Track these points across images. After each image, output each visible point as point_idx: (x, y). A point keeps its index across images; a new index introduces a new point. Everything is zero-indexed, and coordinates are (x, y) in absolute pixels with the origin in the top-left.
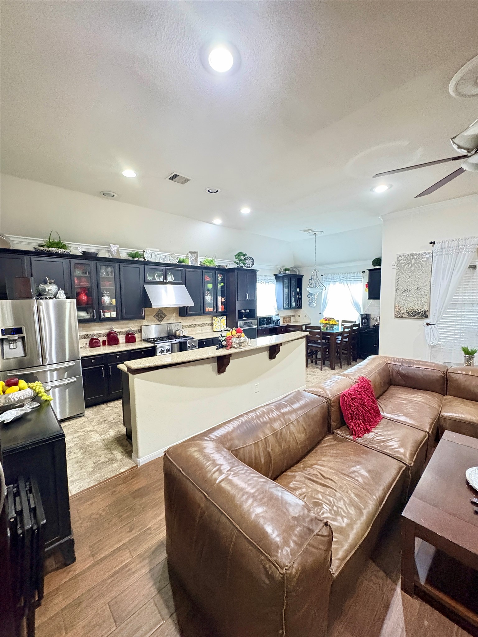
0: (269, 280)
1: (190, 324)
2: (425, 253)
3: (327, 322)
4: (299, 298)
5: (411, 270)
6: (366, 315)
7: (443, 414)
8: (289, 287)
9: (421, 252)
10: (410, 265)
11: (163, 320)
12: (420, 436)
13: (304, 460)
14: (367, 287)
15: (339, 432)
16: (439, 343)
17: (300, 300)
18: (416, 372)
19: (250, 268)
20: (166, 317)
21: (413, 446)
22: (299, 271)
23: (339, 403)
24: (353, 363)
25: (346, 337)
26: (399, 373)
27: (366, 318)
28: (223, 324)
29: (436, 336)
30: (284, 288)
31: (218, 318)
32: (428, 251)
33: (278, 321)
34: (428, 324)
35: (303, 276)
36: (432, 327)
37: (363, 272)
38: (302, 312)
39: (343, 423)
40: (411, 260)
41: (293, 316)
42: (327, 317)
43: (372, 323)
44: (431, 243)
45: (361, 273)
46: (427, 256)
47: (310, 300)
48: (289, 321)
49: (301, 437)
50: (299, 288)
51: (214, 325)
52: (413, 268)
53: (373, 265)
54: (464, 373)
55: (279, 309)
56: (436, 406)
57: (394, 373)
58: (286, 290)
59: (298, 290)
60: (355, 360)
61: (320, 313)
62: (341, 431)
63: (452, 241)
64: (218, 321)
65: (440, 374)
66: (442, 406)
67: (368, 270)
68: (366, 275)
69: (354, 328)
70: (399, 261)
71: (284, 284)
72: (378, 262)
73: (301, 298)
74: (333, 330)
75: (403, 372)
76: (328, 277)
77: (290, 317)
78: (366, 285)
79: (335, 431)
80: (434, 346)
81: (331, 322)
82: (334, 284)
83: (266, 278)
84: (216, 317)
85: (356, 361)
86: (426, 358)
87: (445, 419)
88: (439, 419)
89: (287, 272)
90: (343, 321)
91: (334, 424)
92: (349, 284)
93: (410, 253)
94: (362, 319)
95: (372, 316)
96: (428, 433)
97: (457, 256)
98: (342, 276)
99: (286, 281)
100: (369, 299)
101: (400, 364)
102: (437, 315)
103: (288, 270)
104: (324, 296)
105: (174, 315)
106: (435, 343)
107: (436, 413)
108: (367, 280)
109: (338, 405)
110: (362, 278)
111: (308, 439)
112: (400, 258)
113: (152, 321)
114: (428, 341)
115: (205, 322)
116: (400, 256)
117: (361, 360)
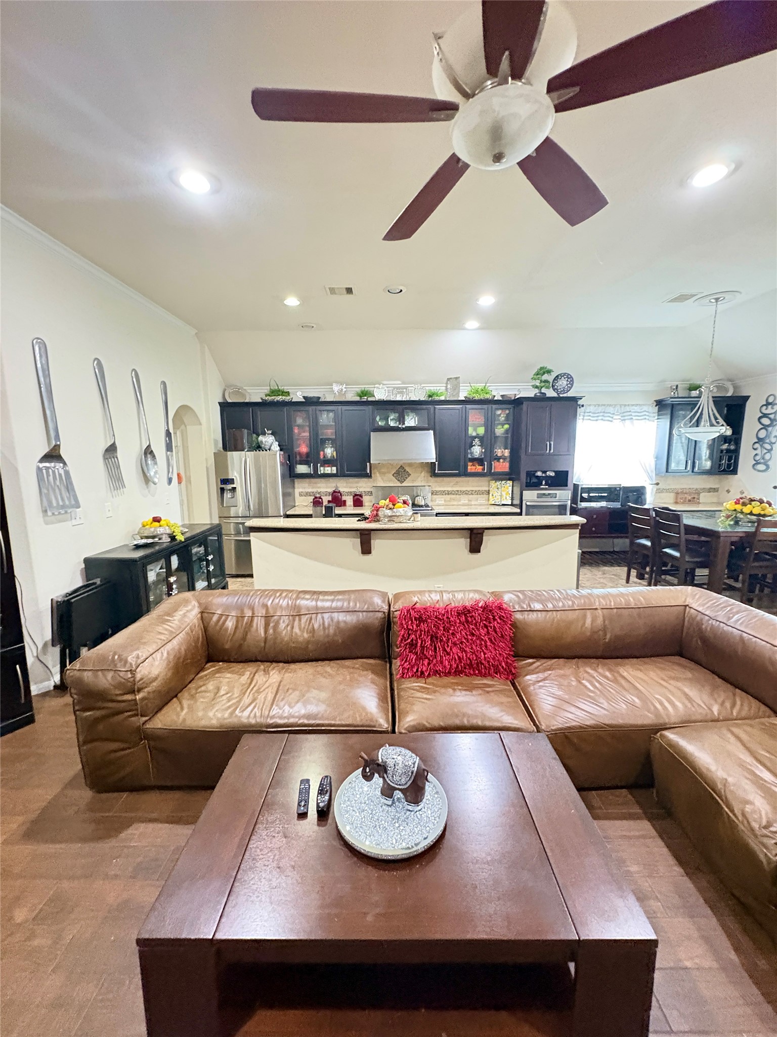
1: (450, 489)
4: (728, 451)
11: (405, 480)
17: (733, 453)
20: (410, 478)
22: (734, 387)
28: (506, 494)
31: (498, 483)
35: (747, 398)
38: (734, 481)
41: (712, 490)
47: (756, 455)
48: (693, 501)
50: (732, 427)
51: (491, 495)
59: (729, 432)
64: (498, 488)
73: (737, 450)
77: (695, 492)
84: (494, 482)
89: (694, 393)
99: (683, 413)
103: (700, 388)
105: (423, 474)
113: (389, 481)
115: (477, 489)
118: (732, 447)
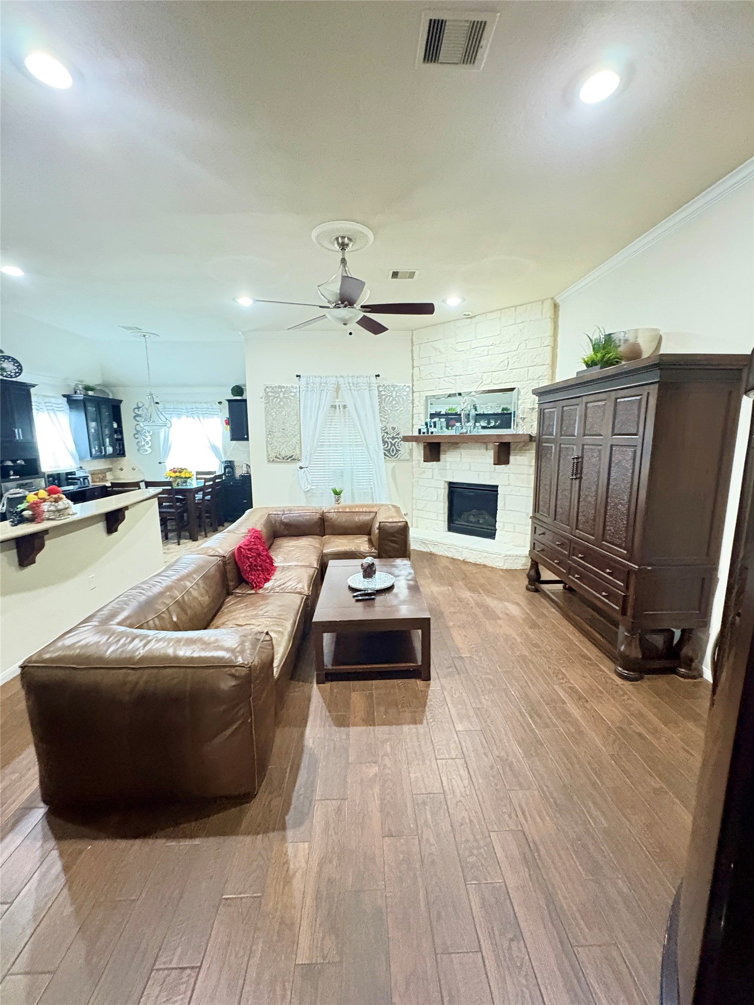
0: (54, 405)
2: (292, 387)
3: (178, 474)
4: (117, 440)
5: (280, 405)
6: (230, 462)
7: (324, 551)
8: (98, 419)
9: (288, 385)
10: (279, 400)
12: (311, 571)
13: (212, 623)
14: (227, 423)
15: (237, 591)
16: (312, 487)
17: (121, 441)
18: (298, 518)
19: (14, 379)
21: (308, 580)
22: (112, 392)
23: (235, 557)
24: (220, 528)
25: (208, 494)
26: (282, 522)
27: (230, 466)
29: (309, 481)
30: (89, 420)
32: (296, 385)
33: (85, 478)
34: (301, 468)
35: (121, 401)
36: (305, 471)
37: (220, 403)
38: (125, 462)
39: (242, 581)
40: (279, 392)
41: (110, 470)
42: (176, 467)
43: (239, 472)
44: (298, 376)
45: (217, 404)
46: (295, 391)
47: (138, 442)
48: (104, 479)
49: (205, 599)
50: (116, 422)
52: (282, 403)
53: (232, 394)
54: (336, 511)
55: (81, 459)
56: (318, 545)
57: (277, 523)
58: (93, 425)
59: (115, 425)
60: (221, 524)
61: (160, 463)
62: (240, 589)
63: (315, 377)
65: (318, 516)
66: (323, 545)
67: (227, 400)
68: (225, 408)
69: (217, 481)
70: (266, 393)
71: (88, 415)
72: (238, 390)
73: (122, 440)
74: (186, 485)
75: (285, 520)
76: (167, 406)
77: (104, 472)
78: (226, 420)
79: (234, 591)
80: (308, 491)
81: (183, 475)
82: (179, 418)
83: (47, 400)
85: (223, 526)
86: (303, 503)
87: (326, 555)
88: (322, 557)
89: (91, 393)
90: (198, 473)
91: (231, 584)
92: (201, 418)
93: (277, 385)
94: (225, 468)
95: (236, 464)
96: (316, 568)
97: (321, 393)
98: (189, 406)
99: (91, 409)
100: (232, 440)
101: (282, 513)
102: (308, 457)
103: (92, 389)
104: (165, 437)
106: (309, 487)
107: (320, 551)
108: (226, 414)
109: (234, 562)
110: (219, 411)
111: (213, 601)
112: (268, 390)
114: (303, 486)
116: (267, 387)
117: (229, 523)
118: (120, 437)
